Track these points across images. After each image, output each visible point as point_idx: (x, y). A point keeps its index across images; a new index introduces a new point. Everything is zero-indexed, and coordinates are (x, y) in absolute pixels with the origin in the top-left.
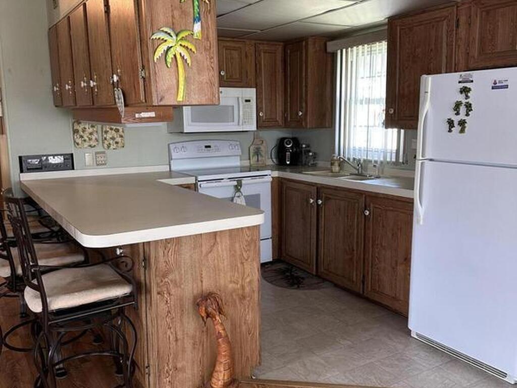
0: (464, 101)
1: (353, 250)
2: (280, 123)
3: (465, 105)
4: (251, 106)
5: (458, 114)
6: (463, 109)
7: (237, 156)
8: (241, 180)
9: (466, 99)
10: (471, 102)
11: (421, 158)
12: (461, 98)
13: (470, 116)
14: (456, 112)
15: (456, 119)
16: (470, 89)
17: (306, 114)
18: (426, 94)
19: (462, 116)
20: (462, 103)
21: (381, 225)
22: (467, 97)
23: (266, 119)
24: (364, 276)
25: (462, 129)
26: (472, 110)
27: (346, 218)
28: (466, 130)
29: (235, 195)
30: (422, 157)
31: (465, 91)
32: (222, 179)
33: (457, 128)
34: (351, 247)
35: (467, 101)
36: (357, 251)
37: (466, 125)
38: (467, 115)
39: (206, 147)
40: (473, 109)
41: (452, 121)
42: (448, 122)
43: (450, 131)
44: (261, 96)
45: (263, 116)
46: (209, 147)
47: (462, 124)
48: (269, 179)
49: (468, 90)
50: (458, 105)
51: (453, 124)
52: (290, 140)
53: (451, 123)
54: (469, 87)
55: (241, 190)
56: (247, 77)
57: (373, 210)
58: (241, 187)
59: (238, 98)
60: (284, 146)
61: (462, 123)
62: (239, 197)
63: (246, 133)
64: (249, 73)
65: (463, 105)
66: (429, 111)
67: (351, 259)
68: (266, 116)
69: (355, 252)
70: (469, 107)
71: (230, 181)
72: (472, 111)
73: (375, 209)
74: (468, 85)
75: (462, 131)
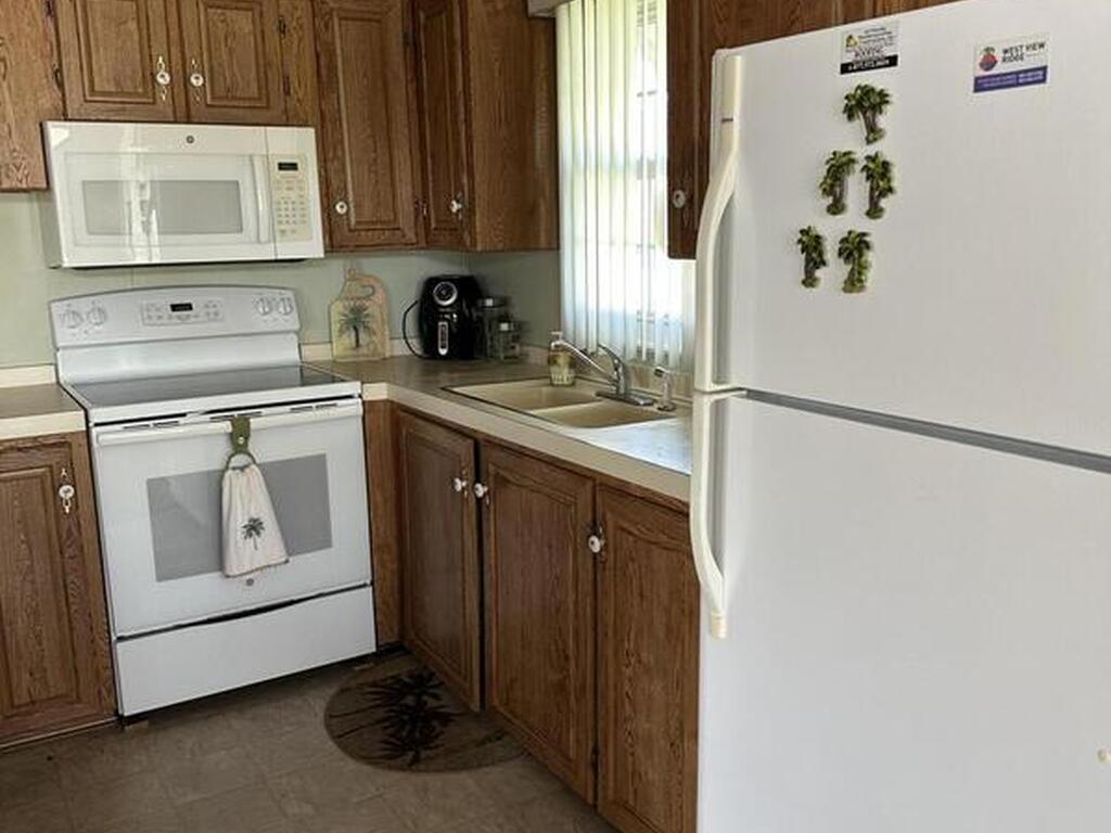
0: (861, 152)
1: (567, 658)
2: (411, 235)
3: (865, 168)
4: (300, 181)
5: (836, 208)
6: (856, 188)
7: (288, 332)
8: (245, 419)
9: (869, 142)
10: (887, 156)
11: (709, 386)
12: (849, 137)
13: (886, 216)
14: (830, 200)
15: (832, 231)
16: (883, 98)
17: (470, 211)
18: (727, 125)
19: (854, 218)
20: (853, 161)
21: (636, 592)
22: (873, 133)
23: (358, 223)
24: (595, 751)
25: (852, 272)
26: (890, 190)
27: (546, 549)
28: (870, 277)
29: (228, 463)
30: (717, 381)
31: (866, 105)
32: (183, 415)
33: (834, 271)
34: (561, 647)
35: (871, 150)
36: (577, 659)
37: (870, 256)
38: (874, 211)
39: (175, 308)
40: (894, 184)
41: (818, 238)
42: (800, 241)
43: (809, 281)
44: (339, 153)
45: (348, 212)
46: (188, 307)
47: (851, 254)
48: (354, 408)
49: (875, 99)
50: (838, 169)
51: (821, 254)
52: (448, 283)
53: (812, 247)
54: (878, 87)
55: (251, 448)
56: (287, 93)
57: (615, 535)
58: (247, 438)
59: (251, 157)
60: (434, 303)
61: (854, 248)
62: (242, 469)
63: (296, 264)
64: (294, 83)
65: (858, 167)
66: (736, 196)
67: (561, 687)
68: (358, 215)
69: (572, 663)
70: (879, 175)
71: (213, 420)
72: (891, 197)
73: (619, 532)
74: (875, 79)
75: (854, 282)
